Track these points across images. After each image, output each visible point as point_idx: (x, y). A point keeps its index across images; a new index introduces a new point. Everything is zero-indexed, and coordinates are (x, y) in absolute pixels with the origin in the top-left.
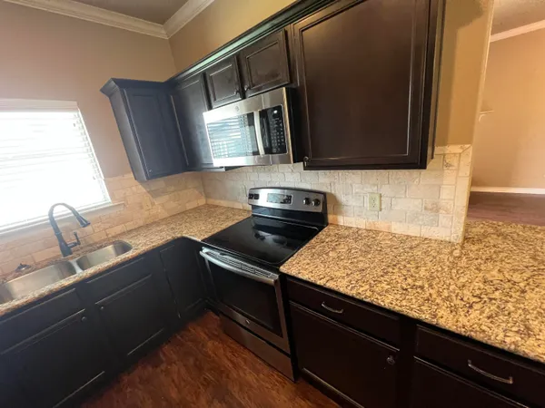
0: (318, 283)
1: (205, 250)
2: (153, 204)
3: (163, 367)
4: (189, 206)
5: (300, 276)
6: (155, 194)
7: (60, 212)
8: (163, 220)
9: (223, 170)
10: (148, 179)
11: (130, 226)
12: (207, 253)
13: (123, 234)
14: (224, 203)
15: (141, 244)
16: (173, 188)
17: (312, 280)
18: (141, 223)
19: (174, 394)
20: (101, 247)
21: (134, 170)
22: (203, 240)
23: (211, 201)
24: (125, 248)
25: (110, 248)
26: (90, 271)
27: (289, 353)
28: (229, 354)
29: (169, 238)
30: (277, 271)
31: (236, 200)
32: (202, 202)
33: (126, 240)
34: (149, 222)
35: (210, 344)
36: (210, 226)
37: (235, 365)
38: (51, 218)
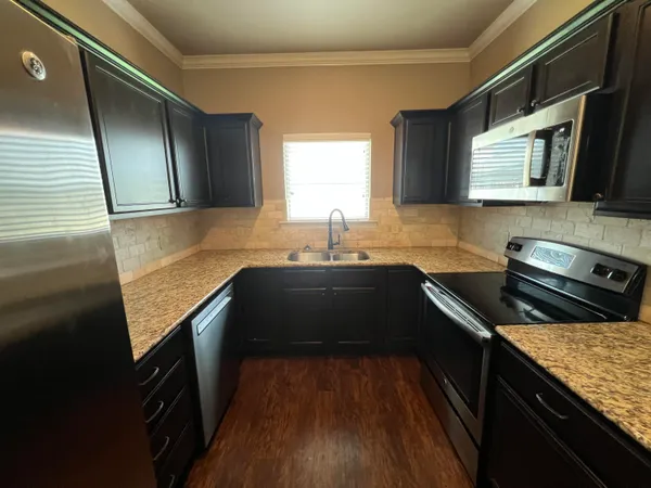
0: (540, 362)
1: (428, 284)
2: (400, 230)
3: (358, 371)
4: (435, 243)
5: (518, 345)
6: (405, 221)
7: (337, 217)
8: (404, 248)
9: (481, 205)
10: (402, 203)
11: (376, 243)
12: (428, 288)
13: (369, 248)
14: (477, 250)
15: (377, 259)
16: (423, 220)
17: (533, 355)
18: (386, 244)
19: (356, 396)
20: (350, 252)
21: (394, 195)
22: (430, 274)
23: (462, 245)
24: (366, 258)
25: (355, 255)
26: (337, 263)
27: (479, 443)
28: (416, 406)
29: (401, 262)
30: (491, 328)
31: (493, 250)
32: (453, 242)
33: (368, 253)
34: (392, 245)
35: (402, 383)
36: (445, 265)
37: (417, 419)
38: (330, 219)
